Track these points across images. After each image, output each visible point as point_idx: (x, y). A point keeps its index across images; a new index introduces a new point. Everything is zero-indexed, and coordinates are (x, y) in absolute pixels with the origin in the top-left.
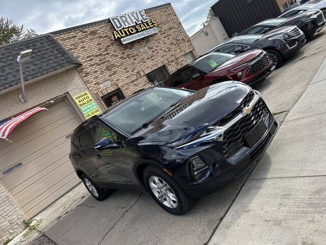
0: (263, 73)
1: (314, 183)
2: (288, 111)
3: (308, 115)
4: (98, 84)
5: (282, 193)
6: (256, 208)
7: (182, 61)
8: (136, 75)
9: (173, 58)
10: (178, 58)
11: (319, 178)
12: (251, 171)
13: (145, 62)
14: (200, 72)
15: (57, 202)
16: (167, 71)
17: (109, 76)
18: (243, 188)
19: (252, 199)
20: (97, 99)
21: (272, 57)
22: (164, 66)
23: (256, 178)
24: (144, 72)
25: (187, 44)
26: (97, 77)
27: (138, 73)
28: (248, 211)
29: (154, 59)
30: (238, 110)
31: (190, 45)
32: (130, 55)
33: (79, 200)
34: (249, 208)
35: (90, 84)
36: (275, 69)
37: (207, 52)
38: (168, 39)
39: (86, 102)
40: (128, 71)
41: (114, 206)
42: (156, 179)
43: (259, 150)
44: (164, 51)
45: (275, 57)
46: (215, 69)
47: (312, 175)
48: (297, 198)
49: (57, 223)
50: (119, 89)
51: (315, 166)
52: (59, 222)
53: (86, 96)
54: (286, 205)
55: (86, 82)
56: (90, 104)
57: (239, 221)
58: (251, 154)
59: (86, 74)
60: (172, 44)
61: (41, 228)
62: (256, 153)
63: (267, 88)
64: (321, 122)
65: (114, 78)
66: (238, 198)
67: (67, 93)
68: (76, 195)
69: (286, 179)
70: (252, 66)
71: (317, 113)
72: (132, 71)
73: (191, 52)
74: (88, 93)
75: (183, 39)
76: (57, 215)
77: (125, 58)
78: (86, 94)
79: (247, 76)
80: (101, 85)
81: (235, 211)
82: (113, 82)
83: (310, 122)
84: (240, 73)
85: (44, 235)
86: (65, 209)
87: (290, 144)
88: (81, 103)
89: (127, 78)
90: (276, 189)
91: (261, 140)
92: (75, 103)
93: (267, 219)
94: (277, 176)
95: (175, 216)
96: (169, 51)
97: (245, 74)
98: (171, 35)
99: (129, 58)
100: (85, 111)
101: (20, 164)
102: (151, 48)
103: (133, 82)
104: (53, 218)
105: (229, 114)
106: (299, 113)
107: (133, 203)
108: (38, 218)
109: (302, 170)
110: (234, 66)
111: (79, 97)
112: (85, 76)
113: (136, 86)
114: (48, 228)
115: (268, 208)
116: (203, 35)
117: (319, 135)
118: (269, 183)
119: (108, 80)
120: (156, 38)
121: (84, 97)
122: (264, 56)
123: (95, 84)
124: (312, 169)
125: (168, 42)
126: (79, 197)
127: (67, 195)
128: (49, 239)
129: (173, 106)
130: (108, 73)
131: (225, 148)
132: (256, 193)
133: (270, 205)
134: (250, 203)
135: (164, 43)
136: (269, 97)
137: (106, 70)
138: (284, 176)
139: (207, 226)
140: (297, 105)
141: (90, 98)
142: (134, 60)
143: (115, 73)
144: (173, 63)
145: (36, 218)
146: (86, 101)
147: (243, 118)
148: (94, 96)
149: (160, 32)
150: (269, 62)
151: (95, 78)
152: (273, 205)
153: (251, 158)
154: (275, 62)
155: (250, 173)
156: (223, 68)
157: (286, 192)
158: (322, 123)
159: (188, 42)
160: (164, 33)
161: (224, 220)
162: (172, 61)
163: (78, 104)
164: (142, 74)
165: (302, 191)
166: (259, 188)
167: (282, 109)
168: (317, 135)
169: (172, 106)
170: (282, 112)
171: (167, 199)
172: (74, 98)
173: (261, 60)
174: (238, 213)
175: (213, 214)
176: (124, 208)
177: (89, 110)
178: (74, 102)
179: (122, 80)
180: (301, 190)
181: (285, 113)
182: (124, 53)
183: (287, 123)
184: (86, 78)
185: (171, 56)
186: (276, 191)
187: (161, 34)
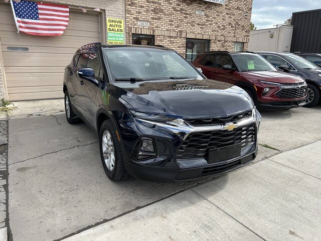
0: (289, 103)
1: (241, 234)
2: (281, 152)
3: (295, 167)
4: (137, 19)
5: (206, 223)
6: (173, 220)
7: (228, 46)
8: (177, 32)
9: (222, 38)
10: (227, 41)
11: (249, 233)
12: (201, 184)
13: (193, 26)
14: (234, 65)
15: (41, 101)
16: (209, 47)
17: (152, 18)
18: (181, 194)
19: (178, 209)
20: (128, 33)
21: (311, 94)
22: (210, 40)
23: (199, 192)
24: (186, 34)
25: (244, 33)
26: (139, 13)
27: (181, 32)
28: (164, 217)
29: (203, 28)
30: (222, 121)
31: (246, 36)
32: (183, 10)
33: (57, 111)
34: (167, 215)
35: (130, 15)
36: (304, 106)
37: (254, 52)
38: (229, 17)
39: (116, 30)
40: (172, 25)
41: (75, 135)
42: (109, 135)
43: (216, 170)
44: (218, 27)
45: (313, 95)
46: (250, 71)
47: (246, 225)
48: (214, 236)
49: (24, 119)
50: (153, 36)
51: (256, 219)
52: (26, 119)
53: (119, 24)
54: (199, 236)
55: (127, 11)
56: (119, 34)
57: (150, 221)
58: (205, 168)
59: (132, 3)
60: (230, 24)
61: (11, 114)
62: (211, 171)
63: (282, 118)
64: (299, 182)
65: (156, 23)
66: (168, 199)
67: (104, 10)
68: (58, 105)
69: (221, 212)
70: (284, 90)
71: (303, 171)
72: (176, 27)
73: (243, 43)
74: (123, 22)
75: (243, 26)
76: (31, 112)
77: (177, 11)
78: (120, 22)
79: (272, 96)
80: (139, 22)
81: (155, 209)
82: (152, 26)
83: (291, 175)
84: (268, 90)
85: (7, 121)
86: (41, 111)
87: (254, 183)
88: (111, 27)
89: (167, 30)
90: (205, 215)
91: (225, 161)
92: (106, 25)
93: (173, 237)
94: (217, 203)
95: (107, 178)
96: (223, 29)
97: (271, 93)
98: (234, 15)
99: (181, 12)
100: (110, 37)
101: (27, 49)
102: (208, 16)
103: (170, 37)
104: (26, 112)
105: (210, 119)
106: (288, 160)
107: (89, 142)
108: (16, 104)
109: (241, 214)
110: (267, 79)
111: (113, 21)
112: (129, 5)
113: (171, 43)
114: (15, 118)
115: (182, 227)
116: (268, 35)
117: (286, 193)
118: (204, 205)
119: (148, 21)
120: (219, 9)
121: (117, 24)
122: (302, 87)
123: (134, 18)
124: (251, 220)
125: (228, 20)
126: (59, 108)
127: (52, 101)
128: (7, 127)
129: (173, 78)
130: (152, 15)
131: (184, 148)
132: (186, 206)
133: (186, 225)
134: (173, 211)
135: (223, 19)
136: (277, 128)
137: (152, 11)
138: (222, 208)
139: (122, 205)
140: (293, 151)
141: (122, 28)
142: (185, 17)
143: (159, 19)
144: (219, 44)
145: (15, 103)
146: (116, 28)
147: (220, 131)
148: (127, 29)
149: (226, 5)
150: (303, 96)
151: (137, 13)
152: (189, 228)
153: (203, 172)
154: (310, 100)
155: (199, 184)
156: (257, 75)
157: (210, 225)
158: (299, 184)
159: (246, 32)
160: (229, 9)
161: (139, 211)
162: (219, 41)
163: (108, 27)
164: (184, 35)
165: (223, 233)
166: (193, 203)
167: (277, 146)
168: (285, 191)
169: (171, 78)
170: (274, 149)
171: (109, 159)
172: (107, 19)
173: (296, 90)
174: (155, 213)
175: (136, 198)
176: (79, 141)
177: (114, 39)
178: (106, 23)
179: (161, 29)
180: (224, 231)
181: (277, 151)
182: (179, 5)
183: (269, 161)
184: (130, 7)
185: (222, 35)
186: (204, 217)
187: (226, 9)
